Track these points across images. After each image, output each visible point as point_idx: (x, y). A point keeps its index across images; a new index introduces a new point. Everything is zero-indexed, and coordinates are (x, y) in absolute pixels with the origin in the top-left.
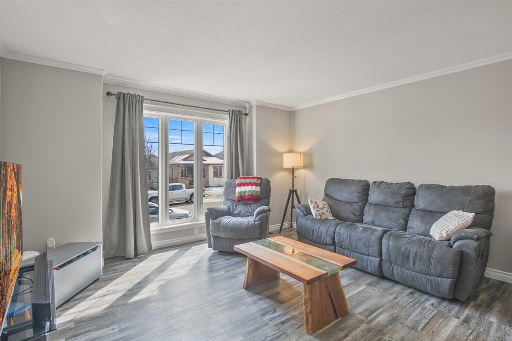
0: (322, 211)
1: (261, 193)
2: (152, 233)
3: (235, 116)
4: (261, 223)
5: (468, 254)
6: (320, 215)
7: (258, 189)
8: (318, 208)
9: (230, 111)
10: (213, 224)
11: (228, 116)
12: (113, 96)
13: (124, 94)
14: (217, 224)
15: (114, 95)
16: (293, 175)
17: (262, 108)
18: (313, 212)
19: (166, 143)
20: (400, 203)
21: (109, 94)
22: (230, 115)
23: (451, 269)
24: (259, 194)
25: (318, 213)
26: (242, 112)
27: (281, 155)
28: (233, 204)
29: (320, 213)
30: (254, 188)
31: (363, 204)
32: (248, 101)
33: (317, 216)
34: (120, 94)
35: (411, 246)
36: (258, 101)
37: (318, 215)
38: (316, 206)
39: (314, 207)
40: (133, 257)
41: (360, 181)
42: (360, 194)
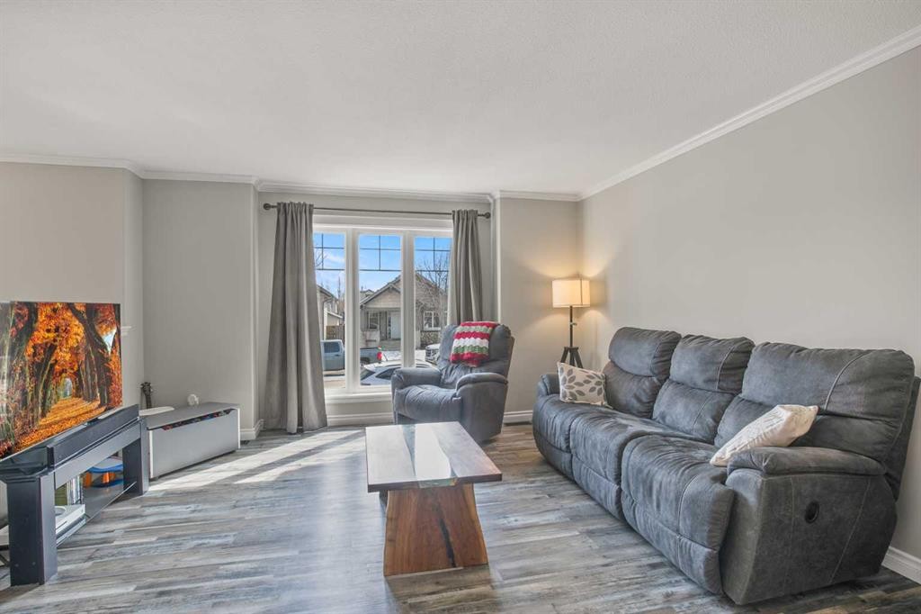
0: (577, 388)
1: (489, 350)
2: (326, 402)
3: (463, 219)
4: (462, 400)
5: (745, 500)
6: (572, 394)
7: (485, 343)
8: (571, 381)
9: (454, 212)
10: (398, 394)
11: (452, 221)
12: (272, 209)
13: (285, 204)
14: (402, 395)
15: (273, 207)
16: (571, 321)
17: (510, 201)
18: (562, 388)
19: (353, 270)
20: (715, 381)
21: (267, 207)
22: (454, 219)
23: (706, 528)
24: (485, 352)
25: (567, 391)
26: (477, 211)
27: (548, 282)
28: (447, 367)
29: (573, 391)
30: (477, 342)
31: (658, 379)
32: (488, 191)
33: (565, 397)
34: (279, 204)
35: (656, 469)
36: (501, 191)
37: (568, 394)
38: (568, 378)
39: (565, 379)
40: (295, 431)
41: (662, 333)
42: (655, 360)
